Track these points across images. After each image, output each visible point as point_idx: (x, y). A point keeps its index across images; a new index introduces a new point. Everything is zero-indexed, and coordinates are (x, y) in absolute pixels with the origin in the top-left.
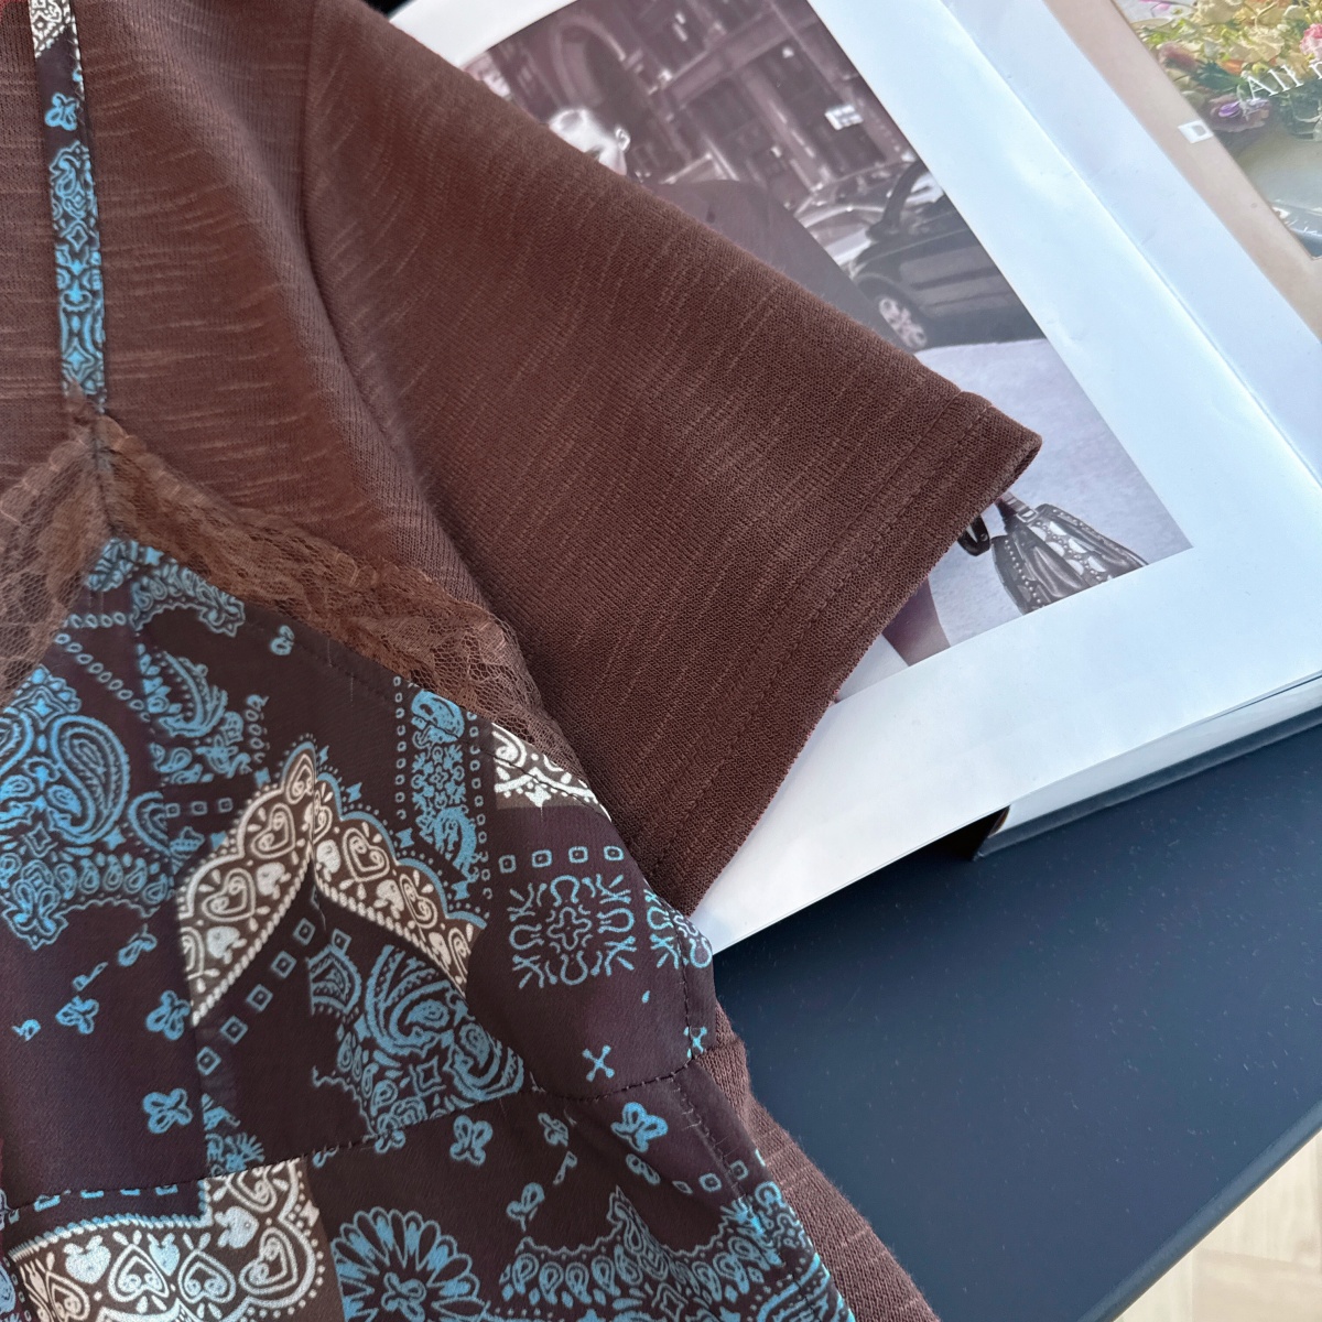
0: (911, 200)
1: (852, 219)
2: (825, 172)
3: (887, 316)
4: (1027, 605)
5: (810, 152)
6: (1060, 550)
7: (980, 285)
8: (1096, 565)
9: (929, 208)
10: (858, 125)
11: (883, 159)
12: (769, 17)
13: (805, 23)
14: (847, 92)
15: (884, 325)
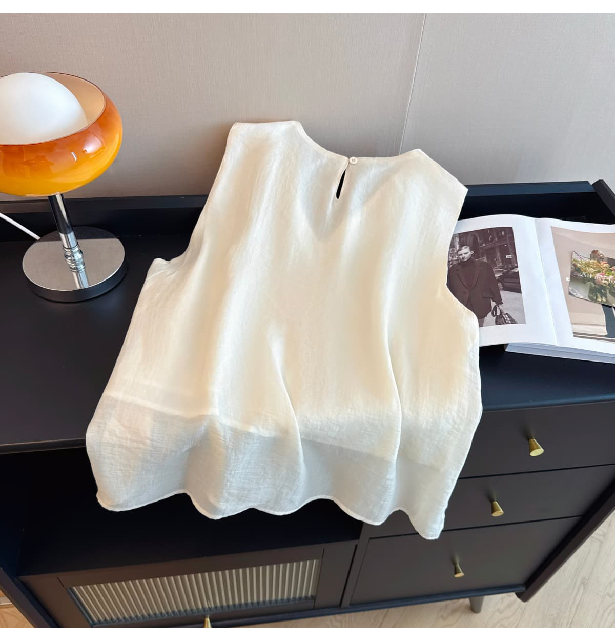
0: (513, 271)
1: (501, 271)
2: (501, 264)
3: (499, 285)
4: (497, 324)
5: (500, 261)
6: (506, 319)
7: (516, 284)
8: (510, 322)
9: (515, 272)
10: (510, 259)
11: (511, 264)
12: (506, 240)
13: (511, 242)
14: (512, 253)
15: (498, 286)
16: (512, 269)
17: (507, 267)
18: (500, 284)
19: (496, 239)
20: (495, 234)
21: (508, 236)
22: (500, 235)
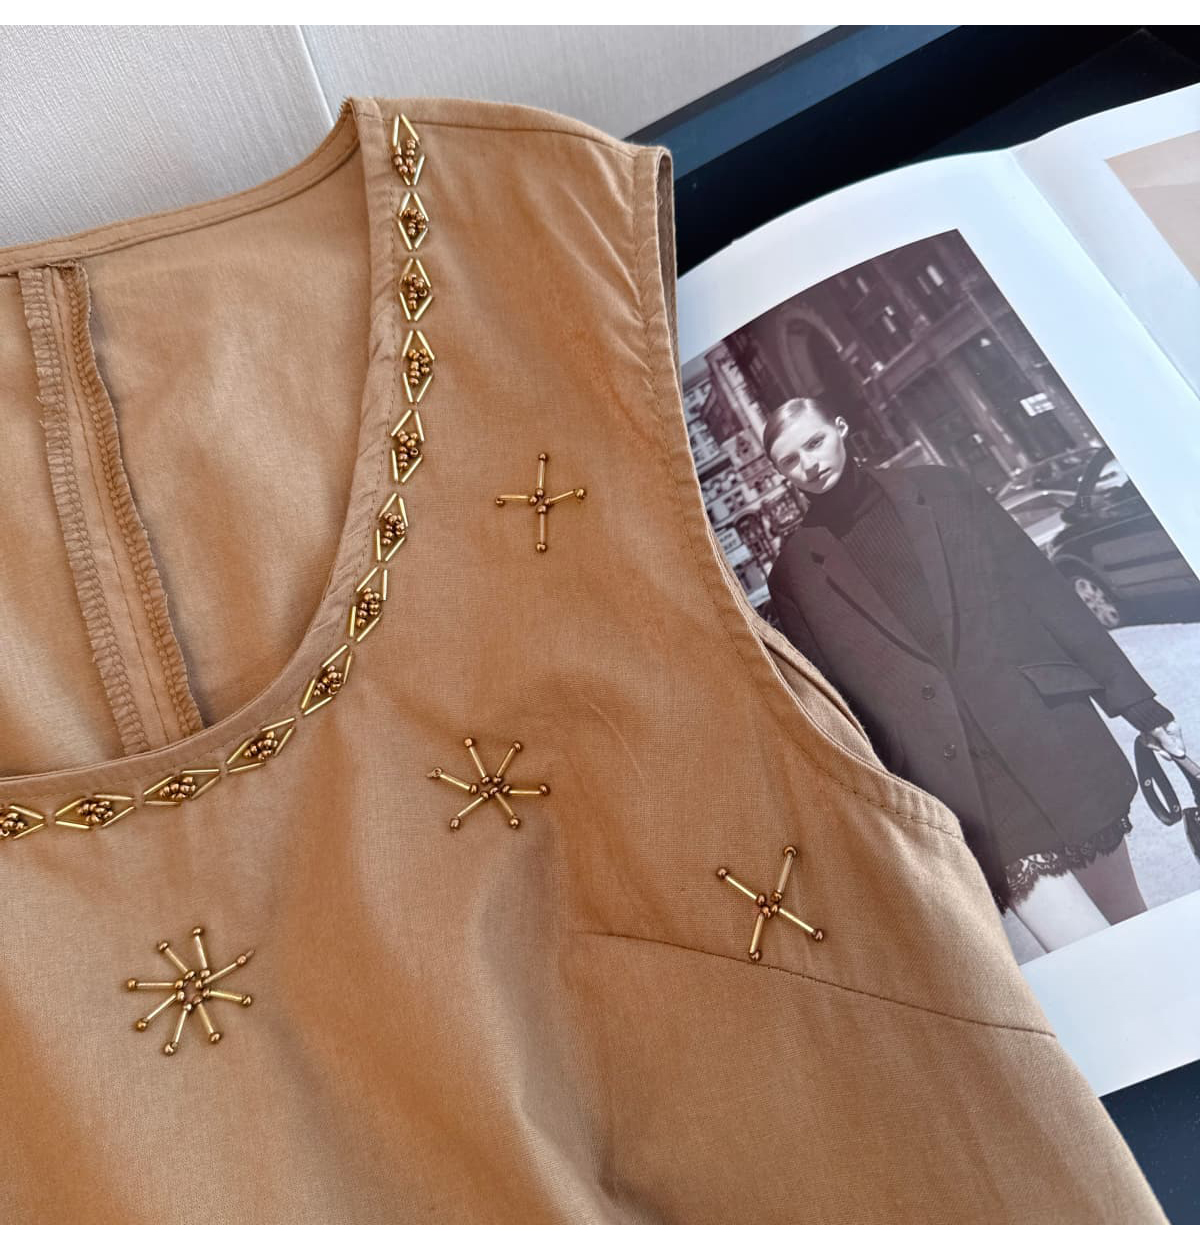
0: (1099, 485)
1: (1046, 504)
2: (1022, 458)
3: (1083, 595)
5: (1008, 439)
9: (1116, 493)
10: (1050, 411)
11: (1073, 445)
12: (968, 308)
13: (999, 313)
14: (1039, 380)
15: (1081, 604)
16: (1093, 475)
17: (1064, 466)
18: (1086, 590)
19: (923, 318)
20: (899, 292)
21: (964, 286)
22: (928, 292)
